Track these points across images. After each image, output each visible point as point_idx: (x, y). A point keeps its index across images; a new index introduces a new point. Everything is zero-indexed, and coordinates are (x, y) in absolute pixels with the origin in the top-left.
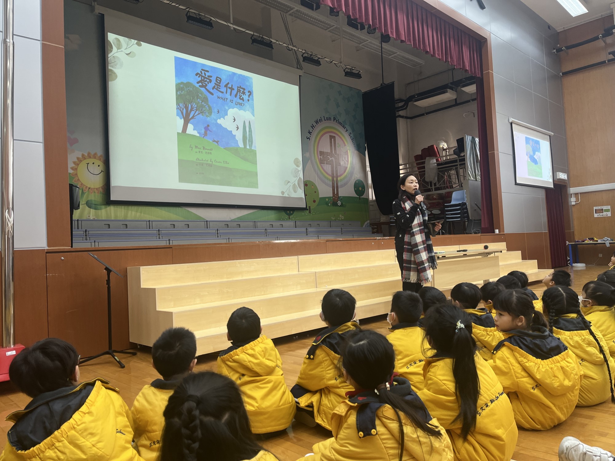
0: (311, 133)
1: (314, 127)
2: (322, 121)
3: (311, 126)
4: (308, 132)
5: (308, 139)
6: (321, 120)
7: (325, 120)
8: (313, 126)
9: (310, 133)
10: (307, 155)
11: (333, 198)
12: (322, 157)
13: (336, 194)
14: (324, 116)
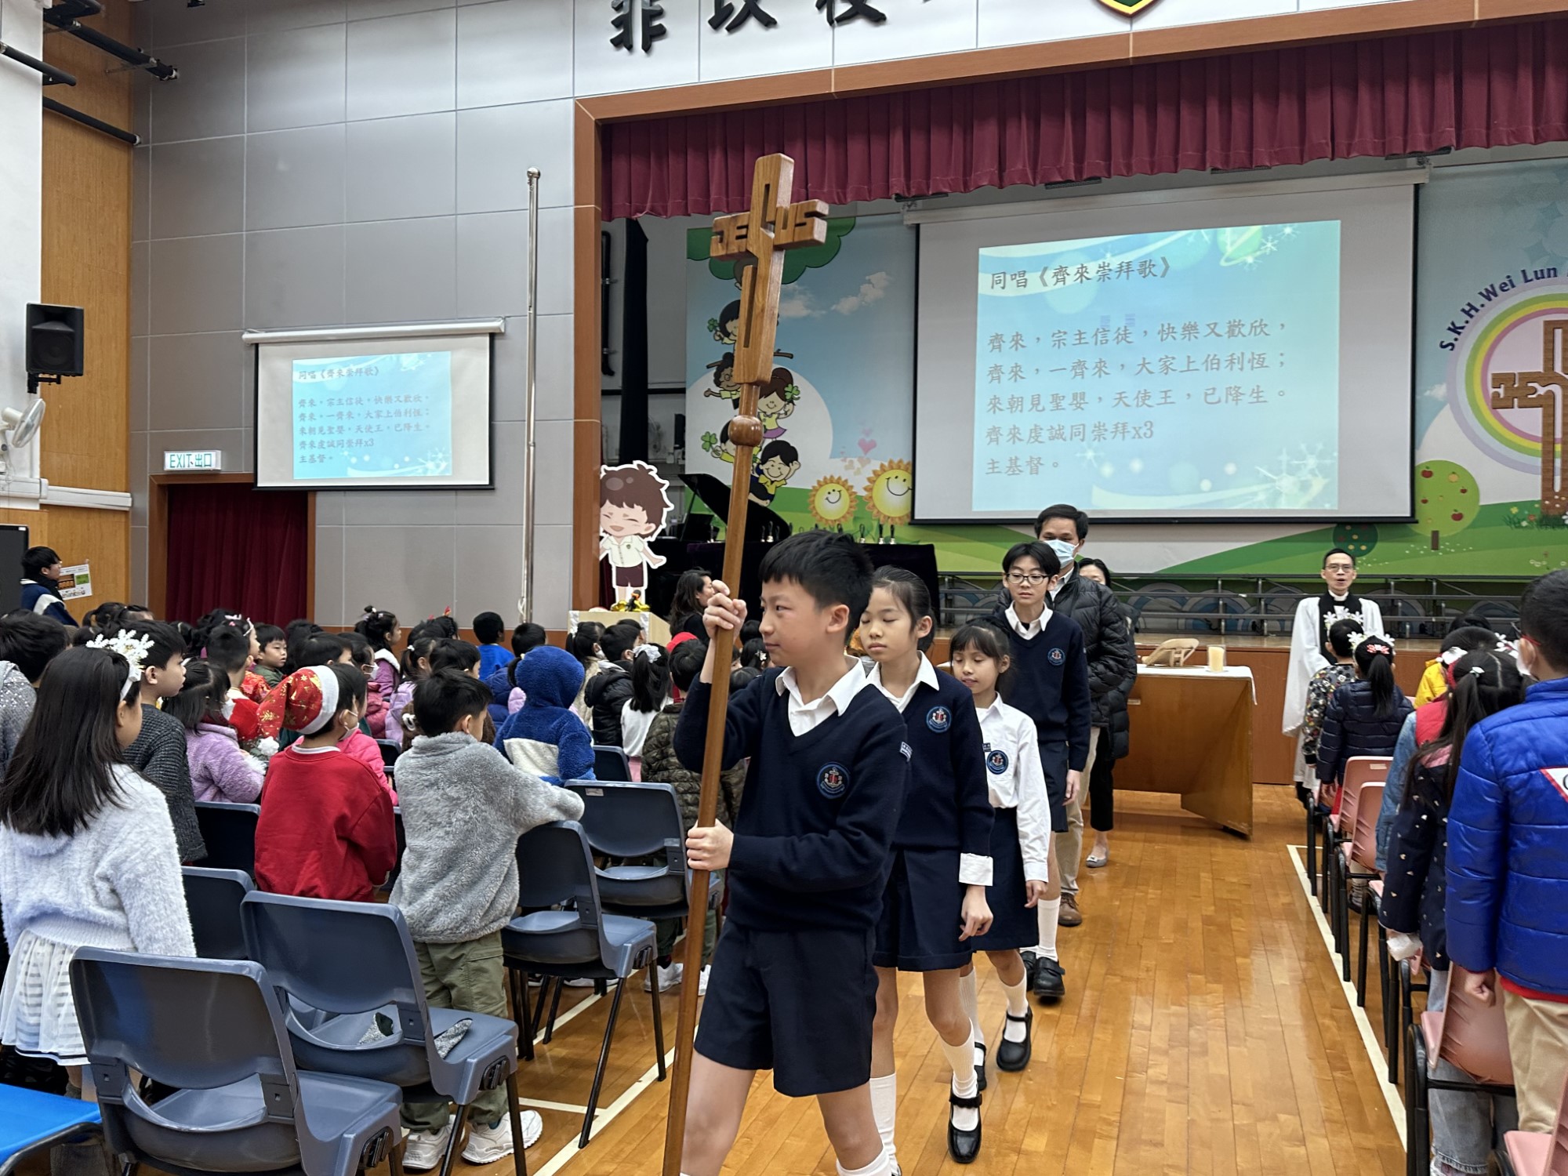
0: (1462, 328)
1: (1477, 310)
2: (1513, 286)
3: (1463, 310)
4: (1449, 329)
5: (1443, 347)
6: (1508, 285)
7: (1527, 281)
8: (1472, 307)
9: (1455, 329)
10: (1440, 391)
11: (1544, 506)
12: (1501, 391)
13: (1557, 488)
14: (1524, 272)
